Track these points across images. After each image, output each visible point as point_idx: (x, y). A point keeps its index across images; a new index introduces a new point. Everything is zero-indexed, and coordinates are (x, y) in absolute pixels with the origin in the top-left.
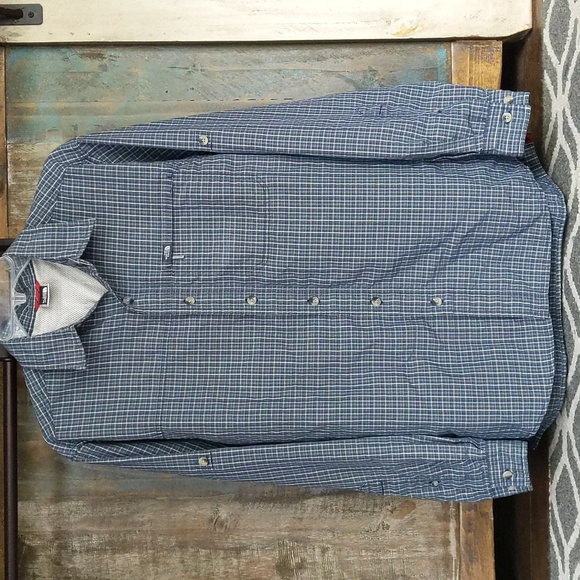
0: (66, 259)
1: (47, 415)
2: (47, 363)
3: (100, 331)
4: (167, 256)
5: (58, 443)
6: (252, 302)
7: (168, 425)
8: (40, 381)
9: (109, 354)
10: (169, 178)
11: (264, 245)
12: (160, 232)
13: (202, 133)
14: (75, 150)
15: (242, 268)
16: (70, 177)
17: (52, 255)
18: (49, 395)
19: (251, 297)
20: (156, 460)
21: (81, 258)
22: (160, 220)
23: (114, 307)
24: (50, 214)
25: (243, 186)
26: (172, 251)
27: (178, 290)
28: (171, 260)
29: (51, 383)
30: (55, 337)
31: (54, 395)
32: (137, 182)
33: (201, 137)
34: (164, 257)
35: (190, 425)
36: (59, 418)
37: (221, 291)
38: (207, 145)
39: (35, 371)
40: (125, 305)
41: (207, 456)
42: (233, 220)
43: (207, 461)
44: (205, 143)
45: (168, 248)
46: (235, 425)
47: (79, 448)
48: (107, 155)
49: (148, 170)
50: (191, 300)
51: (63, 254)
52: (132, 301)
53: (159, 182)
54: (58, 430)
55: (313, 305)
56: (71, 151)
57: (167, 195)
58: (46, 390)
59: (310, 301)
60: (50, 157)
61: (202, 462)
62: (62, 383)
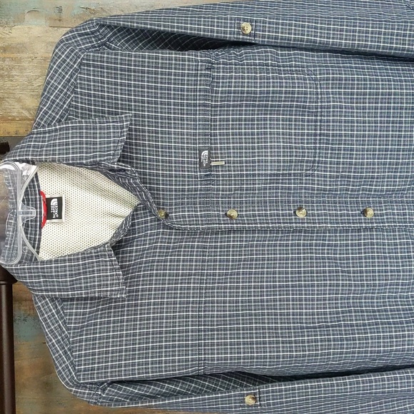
0: (99, 163)
1: (65, 353)
2: (73, 289)
3: (131, 252)
4: (205, 163)
5: (78, 386)
6: (301, 214)
7: (213, 359)
8: (58, 312)
9: (139, 277)
10: (207, 69)
11: (315, 148)
12: (195, 135)
13: (244, 20)
14: (92, 33)
15: (290, 175)
16: (88, 65)
17: (81, 158)
18: (68, 329)
19: (300, 209)
20: (196, 401)
21: (119, 161)
22: (195, 120)
23: (146, 222)
24: (66, 110)
25: (293, 79)
26: (210, 157)
27: (218, 203)
28: (209, 167)
29: (71, 314)
30: (84, 259)
31: (75, 328)
32: (170, 74)
33: (244, 24)
34: (201, 163)
35: (226, 359)
36: (80, 356)
37: (265, 202)
38: (250, 35)
39: (52, 300)
40: (159, 220)
41: (255, 394)
42: (278, 120)
43: (255, 399)
44: (248, 32)
45: (205, 153)
46: (291, 357)
47: (104, 390)
48: (127, 42)
49: (183, 60)
50: (234, 213)
51: (95, 157)
52: (167, 215)
53: (196, 75)
54: (79, 371)
55: (368, 217)
56: (87, 34)
57: (205, 91)
58: (64, 323)
59: (364, 212)
60: (62, 41)
61: (249, 400)
62: (84, 314)
